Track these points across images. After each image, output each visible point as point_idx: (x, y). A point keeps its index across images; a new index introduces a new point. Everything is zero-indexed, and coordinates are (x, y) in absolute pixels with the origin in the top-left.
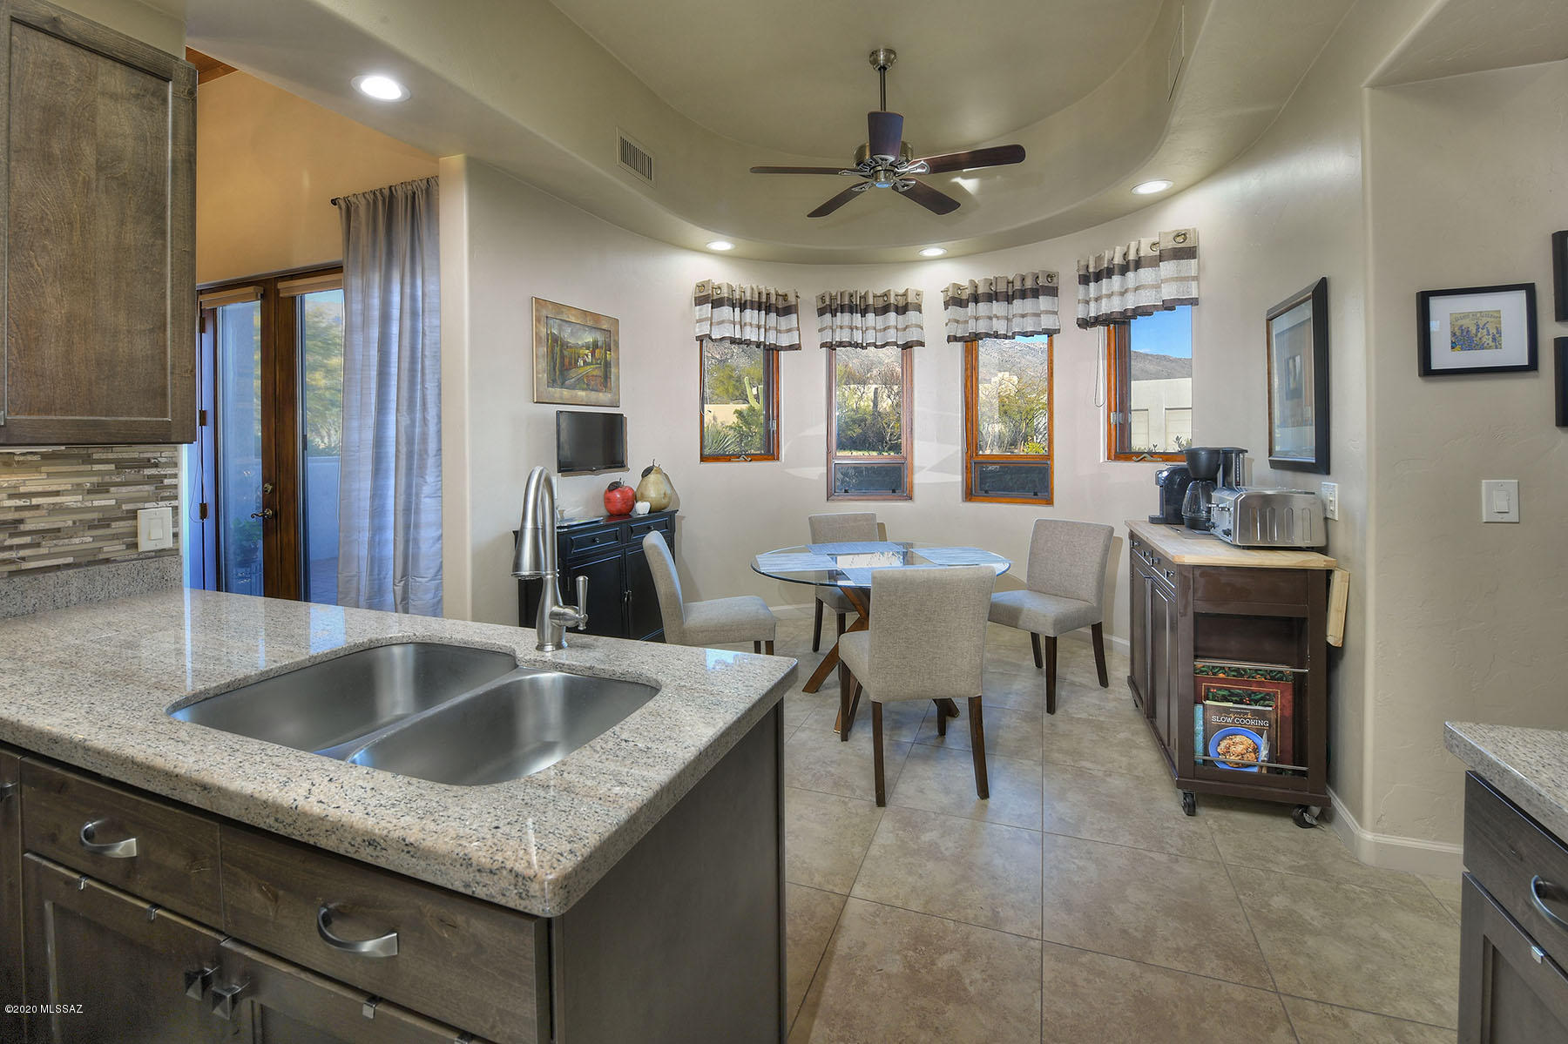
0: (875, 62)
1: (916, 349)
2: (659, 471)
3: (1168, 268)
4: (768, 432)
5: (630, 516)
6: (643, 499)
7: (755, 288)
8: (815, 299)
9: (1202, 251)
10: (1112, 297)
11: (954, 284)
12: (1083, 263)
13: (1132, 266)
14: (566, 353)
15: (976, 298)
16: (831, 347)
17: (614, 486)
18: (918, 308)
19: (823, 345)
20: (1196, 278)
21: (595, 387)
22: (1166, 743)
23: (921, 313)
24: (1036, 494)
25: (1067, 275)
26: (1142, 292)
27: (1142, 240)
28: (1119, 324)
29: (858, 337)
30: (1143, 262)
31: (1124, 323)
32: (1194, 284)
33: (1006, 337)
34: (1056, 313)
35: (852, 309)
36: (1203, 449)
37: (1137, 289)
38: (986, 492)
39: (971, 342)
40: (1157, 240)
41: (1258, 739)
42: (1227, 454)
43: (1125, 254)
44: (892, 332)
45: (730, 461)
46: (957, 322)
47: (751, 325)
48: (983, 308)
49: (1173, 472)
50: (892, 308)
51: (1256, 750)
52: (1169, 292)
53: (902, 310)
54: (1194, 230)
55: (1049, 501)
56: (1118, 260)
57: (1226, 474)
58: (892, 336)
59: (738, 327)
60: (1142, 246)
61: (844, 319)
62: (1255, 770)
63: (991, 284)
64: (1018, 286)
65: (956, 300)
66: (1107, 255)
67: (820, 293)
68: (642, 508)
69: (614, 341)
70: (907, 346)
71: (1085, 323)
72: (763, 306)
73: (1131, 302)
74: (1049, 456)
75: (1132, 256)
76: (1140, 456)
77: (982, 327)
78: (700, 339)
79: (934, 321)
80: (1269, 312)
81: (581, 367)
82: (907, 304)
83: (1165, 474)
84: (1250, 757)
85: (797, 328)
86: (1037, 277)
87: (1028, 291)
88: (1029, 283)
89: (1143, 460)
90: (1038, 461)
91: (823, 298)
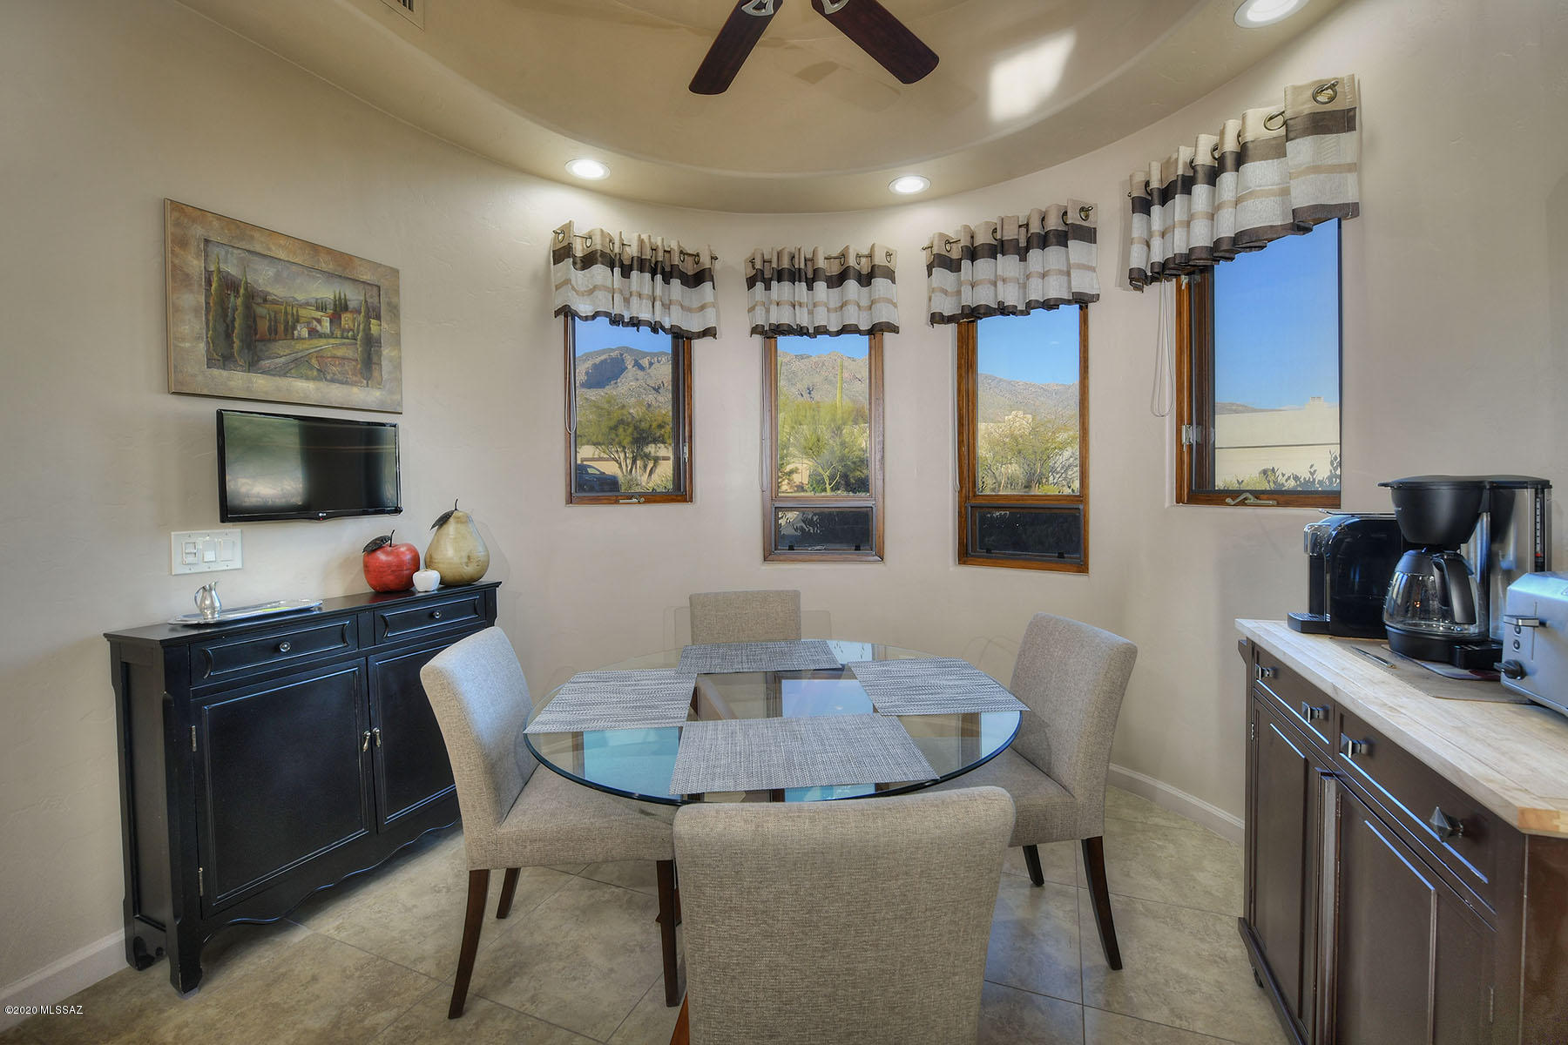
1: (888, 336)
2: (465, 520)
3: (1302, 154)
4: (678, 461)
6: (429, 565)
7: (646, 241)
9: (1367, 116)
10: (1192, 224)
11: (940, 234)
12: (1138, 181)
13: (1229, 163)
14: (260, 311)
15: (972, 253)
16: (767, 333)
17: (378, 545)
18: (890, 275)
19: (755, 331)
20: (1353, 168)
21: (339, 376)
22: (1296, 1011)
23: (894, 282)
24: (1061, 556)
25: (1110, 212)
26: (1249, 205)
27: (1250, 112)
29: (803, 319)
30: (1251, 153)
31: (1210, 268)
32: (1351, 178)
33: (1017, 311)
34: (1093, 269)
35: (793, 275)
37: (1238, 201)
38: (989, 551)
39: (968, 319)
40: (1278, 107)
43: (1217, 146)
44: (853, 310)
46: (946, 292)
48: (984, 266)
50: (852, 274)
52: (1303, 197)
54: (1352, 77)
55: (1081, 568)
56: (1204, 158)
58: (850, 316)
59: (619, 298)
60: (1250, 122)
61: (782, 290)
63: (995, 231)
64: (1035, 228)
65: (942, 261)
66: (1184, 154)
67: (748, 255)
68: (426, 580)
69: (389, 304)
70: (875, 333)
71: (1139, 279)
72: (660, 269)
73: (1228, 229)
74: (1082, 497)
75: (1230, 145)
76: (1235, 496)
77: (984, 297)
78: (562, 315)
79: (911, 293)
81: (300, 338)
82: (873, 269)
85: (714, 305)
86: (1065, 213)
87: (1051, 235)
88: (1053, 223)
89: (1243, 503)
90: (1064, 504)
91: (752, 262)
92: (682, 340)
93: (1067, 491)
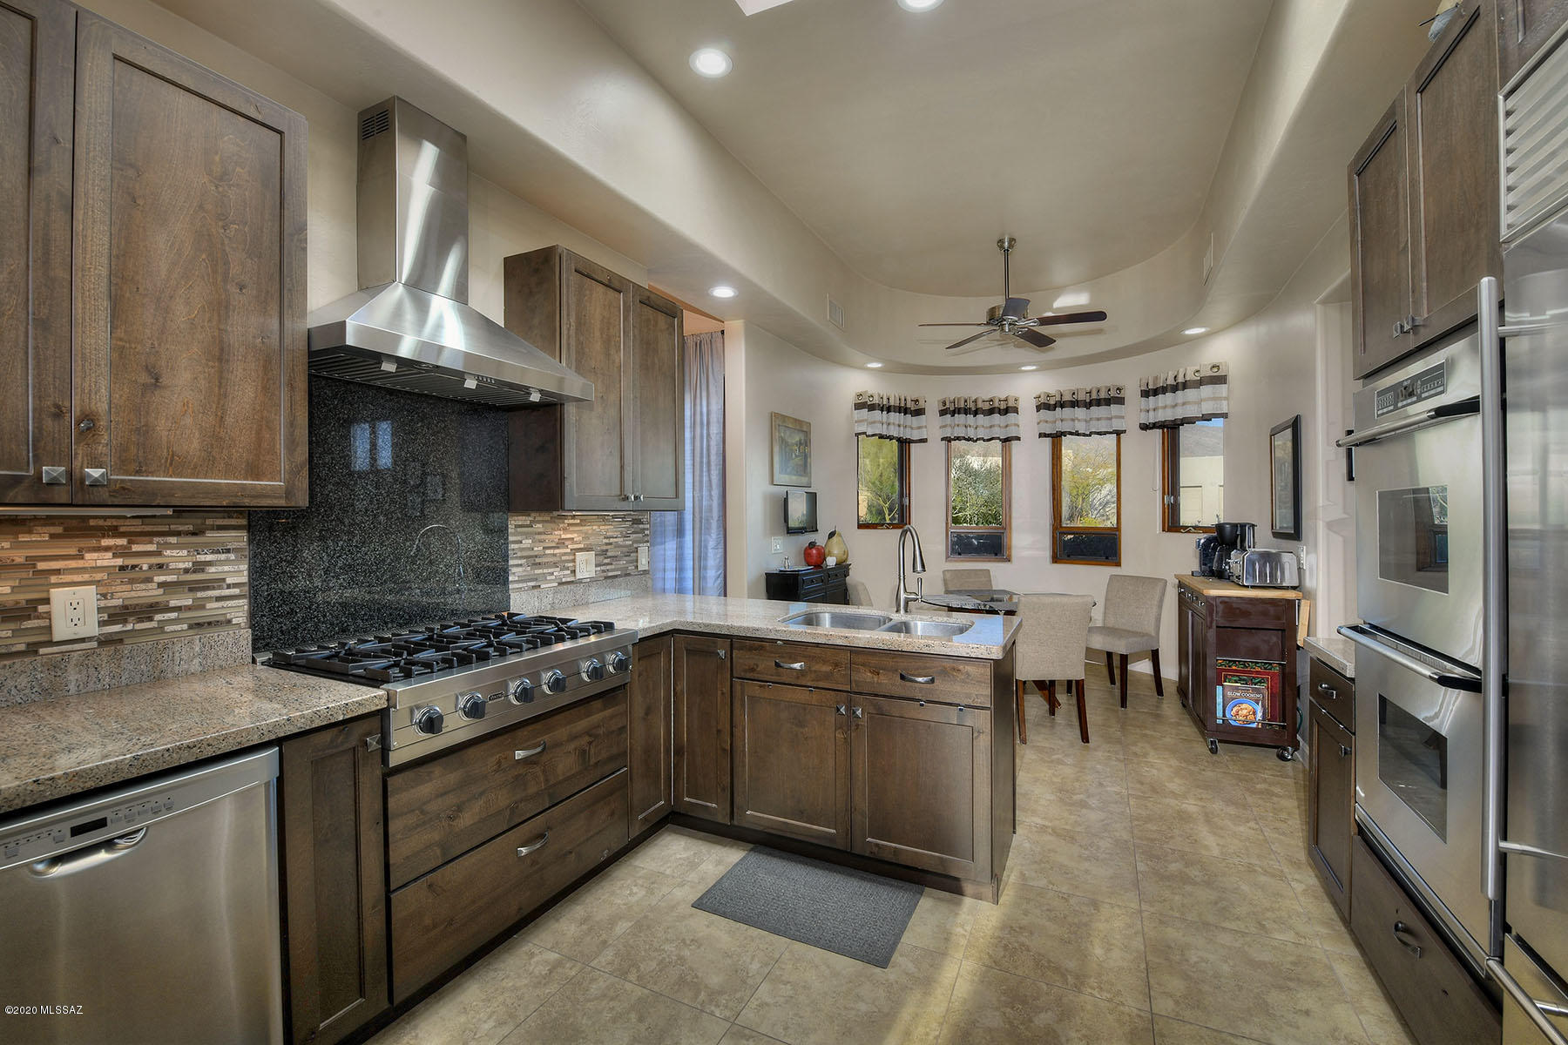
0: (1001, 247)
1: (1014, 443)
2: (838, 535)
3: (1206, 390)
4: (902, 506)
5: (822, 567)
6: (830, 554)
7: (896, 396)
8: (936, 403)
9: (1229, 379)
10: (1166, 408)
11: (1044, 392)
12: (1144, 382)
13: (1180, 387)
15: (1062, 405)
16: (948, 440)
17: (812, 545)
18: (1016, 410)
19: (942, 439)
20: (1226, 399)
23: (1018, 415)
24: (1107, 558)
25: (1132, 393)
26: (1188, 407)
27: (1188, 368)
28: (1171, 429)
29: (971, 433)
30: (1188, 385)
31: (1175, 428)
32: (1225, 403)
33: (1084, 435)
34: (1123, 417)
35: (966, 411)
36: (1227, 524)
37: (1184, 404)
38: (1069, 555)
39: (1056, 438)
40: (1198, 368)
41: (1255, 706)
42: (1243, 526)
43: (1175, 377)
44: (997, 429)
45: (876, 528)
46: (1047, 422)
47: (894, 424)
48: (1067, 411)
49: (1209, 541)
50: (997, 410)
51: (1255, 713)
52: (1207, 408)
53: (1006, 411)
54: (1225, 364)
55: (1118, 564)
56: (1170, 382)
57: (1243, 541)
58: (997, 432)
59: (885, 426)
60: (1188, 372)
61: (960, 418)
62: (1254, 725)
63: (1073, 394)
64: (1094, 396)
65: (1043, 406)
66: (1163, 377)
67: (941, 397)
68: (830, 562)
69: (809, 439)
70: (1006, 440)
71: (1145, 427)
72: (903, 409)
73: (1180, 413)
74: (1118, 528)
75: (1180, 380)
76: (1187, 530)
77: (1065, 427)
78: (857, 435)
79: (1027, 422)
80: (1273, 429)
82: (1007, 407)
83: (1202, 541)
84: (1251, 717)
85: (926, 427)
86: (1109, 390)
87: (1102, 401)
88: (1103, 395)
89: (1188, 532)
90: (1108, 532)
91: (944, 404)
92: (904, 444)
93: (1109, 525)
